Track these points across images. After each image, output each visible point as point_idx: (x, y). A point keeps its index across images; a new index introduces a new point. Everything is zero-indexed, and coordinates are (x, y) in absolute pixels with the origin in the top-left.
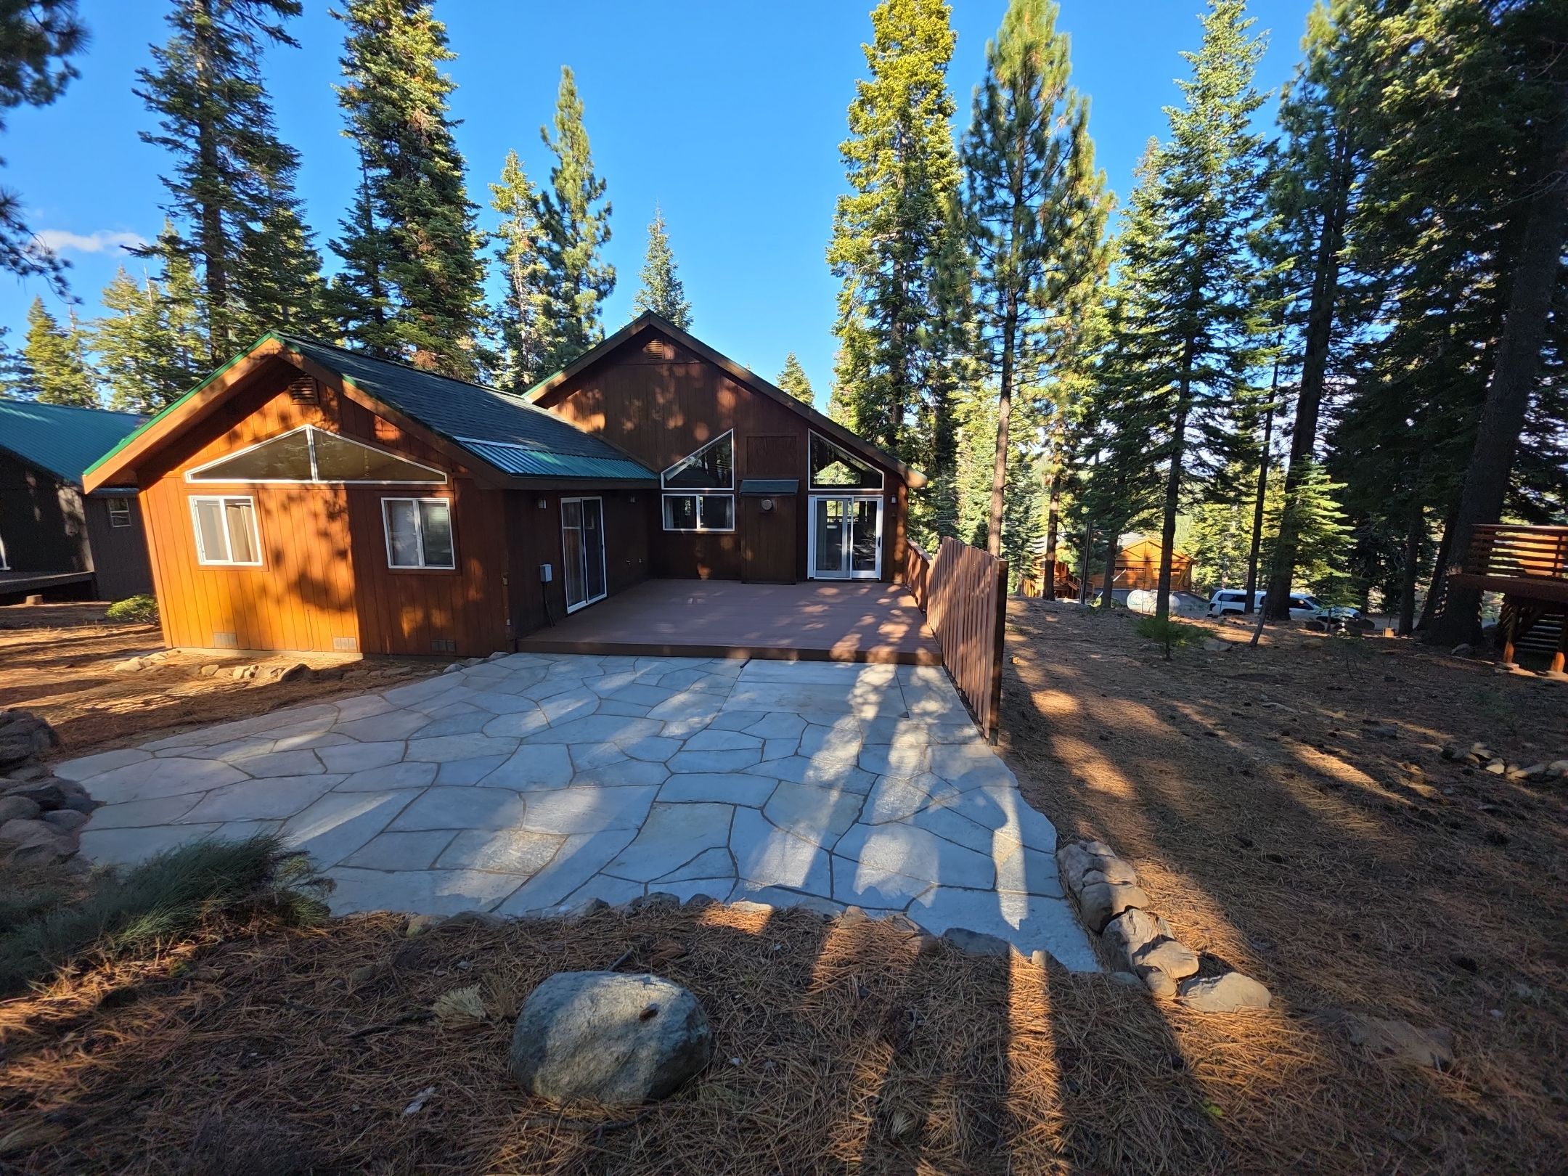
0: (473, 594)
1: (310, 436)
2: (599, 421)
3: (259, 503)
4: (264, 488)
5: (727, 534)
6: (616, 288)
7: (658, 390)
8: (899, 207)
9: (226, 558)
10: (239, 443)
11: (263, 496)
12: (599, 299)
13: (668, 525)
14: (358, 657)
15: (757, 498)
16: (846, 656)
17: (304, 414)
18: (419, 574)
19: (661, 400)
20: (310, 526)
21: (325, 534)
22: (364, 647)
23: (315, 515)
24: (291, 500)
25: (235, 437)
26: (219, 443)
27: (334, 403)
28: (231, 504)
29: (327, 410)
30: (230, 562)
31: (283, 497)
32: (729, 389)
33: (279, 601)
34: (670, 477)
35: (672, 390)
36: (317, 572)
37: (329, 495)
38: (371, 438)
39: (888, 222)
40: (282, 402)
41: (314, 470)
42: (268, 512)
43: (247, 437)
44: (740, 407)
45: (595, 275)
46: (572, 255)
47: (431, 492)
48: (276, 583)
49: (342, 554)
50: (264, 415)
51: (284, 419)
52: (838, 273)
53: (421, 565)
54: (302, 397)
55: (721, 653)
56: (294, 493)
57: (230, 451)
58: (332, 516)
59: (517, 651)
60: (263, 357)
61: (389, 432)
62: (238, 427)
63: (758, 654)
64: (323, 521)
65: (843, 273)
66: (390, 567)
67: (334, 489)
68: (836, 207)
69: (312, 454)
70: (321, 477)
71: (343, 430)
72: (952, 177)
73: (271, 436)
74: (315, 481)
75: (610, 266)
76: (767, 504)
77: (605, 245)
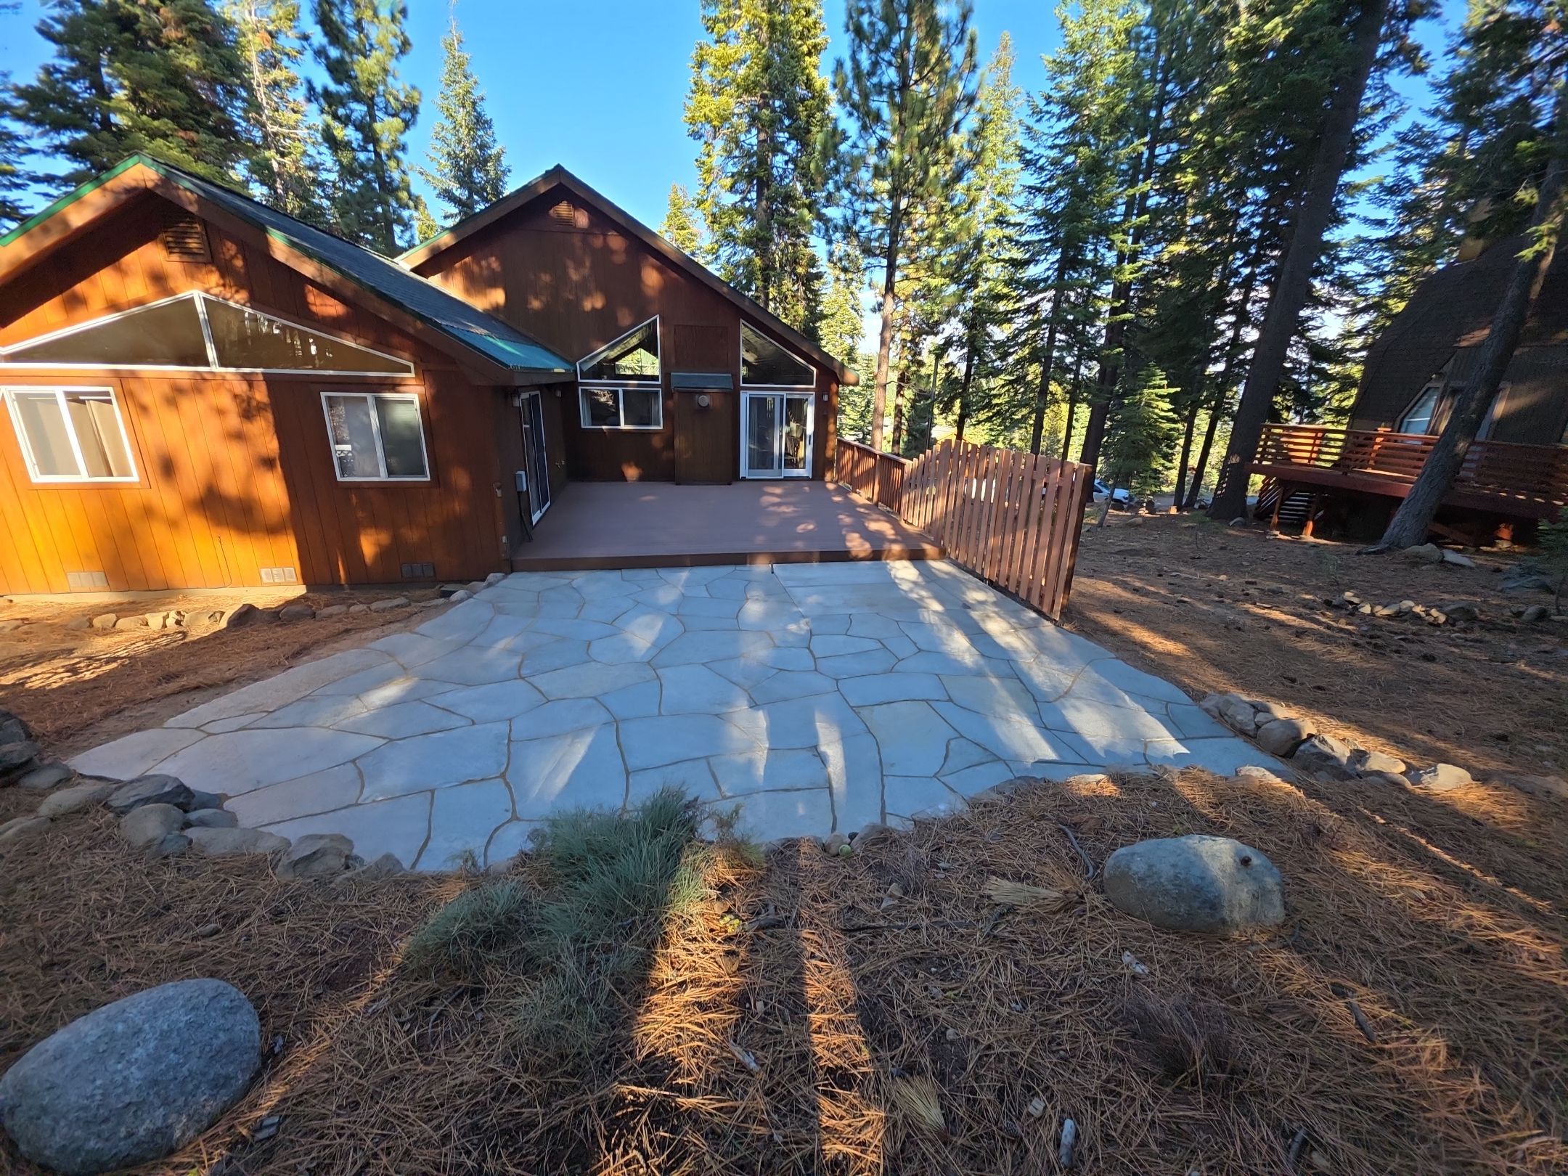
0: (457, 507)
1: (200, 307)
2: (498, 296)
3: (127, 396)
4: (134, 375)
5: (656, 432)
6: (419, 118)
7: (570, 264)
8: (766, 68)
9: (79, 473)
10: (81, 312)
11: (134, 385)
12: (402, 133)
13: (586, 424)
14: (301, 590)
15: (691, 393)
16: (862, 555)
17: (191, 276)
18: (382, 488)
19: (574, 276)
20: (213, 427)
21: (238, 436)
22: (308, 577)
23: (221, 412)
24: (176, 393)
25: (75, 303)
26: (49, 310)
27: (239, 263)
28: (74, 398)
29: (225, 271)
30: (84, 477)
31: (166, 389)
32: (654, 267)
33: (173, 524)
34: (586, 368)
35: (588, 264)
36: (230, 485)
37: (241, 388)
38: (304, 313)
39: (756, 84)
40: (151, 255)
41: (211, 353)
42: (144, 409)
43: (97, 302)
44: (666, 289)
45: (397, 99)
46: (364, 67)
47: (394, 386)
48: (167, 500)
49: (268, 463)
50: (122, 272)
51: (159, 280)
52: (697, 135)
53: (383, 476)
54: (185, 251)
55: (741, 559)
56: (185, 383)
57: (69, 322)
58: (248, 412)
59: (512, 571)
60: (129, 191)
61: (331, 308)
62: (80, 288)
63: (783, 558)
64: (234, 421)
65: (701, 136)
66: (339, 479)
67: (248, 379)
68: (693, 54)
69: (206, 332)
70: (223, 363)
71: (254, 301)
72: (818, 40)
73: (140, 303)
74: (216, 368)
75: (413, 88)
76: (705, 400)
77: (404, 59)
